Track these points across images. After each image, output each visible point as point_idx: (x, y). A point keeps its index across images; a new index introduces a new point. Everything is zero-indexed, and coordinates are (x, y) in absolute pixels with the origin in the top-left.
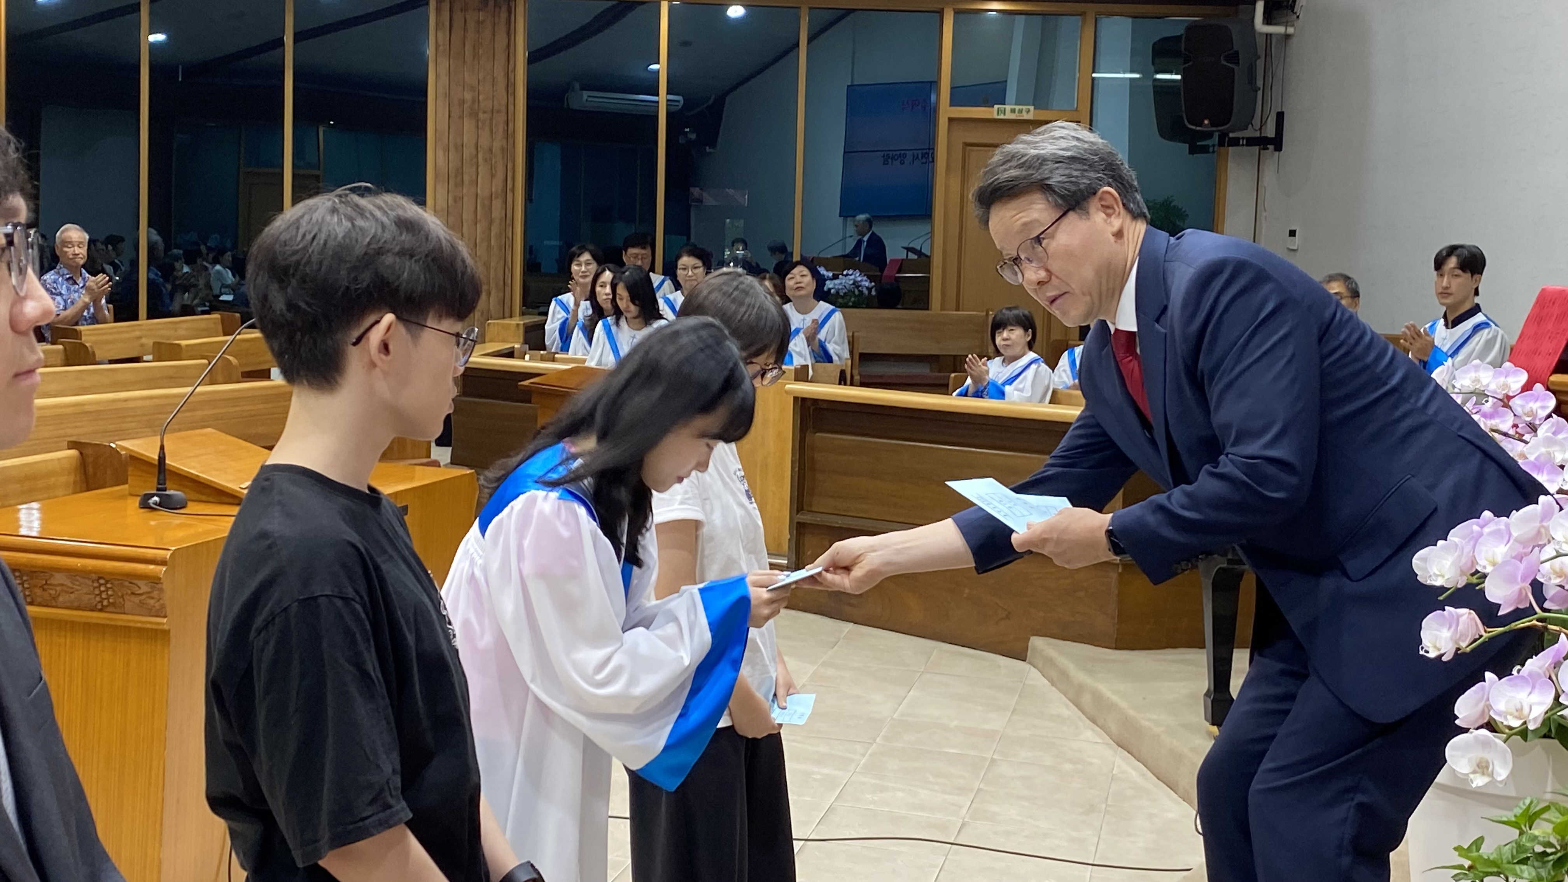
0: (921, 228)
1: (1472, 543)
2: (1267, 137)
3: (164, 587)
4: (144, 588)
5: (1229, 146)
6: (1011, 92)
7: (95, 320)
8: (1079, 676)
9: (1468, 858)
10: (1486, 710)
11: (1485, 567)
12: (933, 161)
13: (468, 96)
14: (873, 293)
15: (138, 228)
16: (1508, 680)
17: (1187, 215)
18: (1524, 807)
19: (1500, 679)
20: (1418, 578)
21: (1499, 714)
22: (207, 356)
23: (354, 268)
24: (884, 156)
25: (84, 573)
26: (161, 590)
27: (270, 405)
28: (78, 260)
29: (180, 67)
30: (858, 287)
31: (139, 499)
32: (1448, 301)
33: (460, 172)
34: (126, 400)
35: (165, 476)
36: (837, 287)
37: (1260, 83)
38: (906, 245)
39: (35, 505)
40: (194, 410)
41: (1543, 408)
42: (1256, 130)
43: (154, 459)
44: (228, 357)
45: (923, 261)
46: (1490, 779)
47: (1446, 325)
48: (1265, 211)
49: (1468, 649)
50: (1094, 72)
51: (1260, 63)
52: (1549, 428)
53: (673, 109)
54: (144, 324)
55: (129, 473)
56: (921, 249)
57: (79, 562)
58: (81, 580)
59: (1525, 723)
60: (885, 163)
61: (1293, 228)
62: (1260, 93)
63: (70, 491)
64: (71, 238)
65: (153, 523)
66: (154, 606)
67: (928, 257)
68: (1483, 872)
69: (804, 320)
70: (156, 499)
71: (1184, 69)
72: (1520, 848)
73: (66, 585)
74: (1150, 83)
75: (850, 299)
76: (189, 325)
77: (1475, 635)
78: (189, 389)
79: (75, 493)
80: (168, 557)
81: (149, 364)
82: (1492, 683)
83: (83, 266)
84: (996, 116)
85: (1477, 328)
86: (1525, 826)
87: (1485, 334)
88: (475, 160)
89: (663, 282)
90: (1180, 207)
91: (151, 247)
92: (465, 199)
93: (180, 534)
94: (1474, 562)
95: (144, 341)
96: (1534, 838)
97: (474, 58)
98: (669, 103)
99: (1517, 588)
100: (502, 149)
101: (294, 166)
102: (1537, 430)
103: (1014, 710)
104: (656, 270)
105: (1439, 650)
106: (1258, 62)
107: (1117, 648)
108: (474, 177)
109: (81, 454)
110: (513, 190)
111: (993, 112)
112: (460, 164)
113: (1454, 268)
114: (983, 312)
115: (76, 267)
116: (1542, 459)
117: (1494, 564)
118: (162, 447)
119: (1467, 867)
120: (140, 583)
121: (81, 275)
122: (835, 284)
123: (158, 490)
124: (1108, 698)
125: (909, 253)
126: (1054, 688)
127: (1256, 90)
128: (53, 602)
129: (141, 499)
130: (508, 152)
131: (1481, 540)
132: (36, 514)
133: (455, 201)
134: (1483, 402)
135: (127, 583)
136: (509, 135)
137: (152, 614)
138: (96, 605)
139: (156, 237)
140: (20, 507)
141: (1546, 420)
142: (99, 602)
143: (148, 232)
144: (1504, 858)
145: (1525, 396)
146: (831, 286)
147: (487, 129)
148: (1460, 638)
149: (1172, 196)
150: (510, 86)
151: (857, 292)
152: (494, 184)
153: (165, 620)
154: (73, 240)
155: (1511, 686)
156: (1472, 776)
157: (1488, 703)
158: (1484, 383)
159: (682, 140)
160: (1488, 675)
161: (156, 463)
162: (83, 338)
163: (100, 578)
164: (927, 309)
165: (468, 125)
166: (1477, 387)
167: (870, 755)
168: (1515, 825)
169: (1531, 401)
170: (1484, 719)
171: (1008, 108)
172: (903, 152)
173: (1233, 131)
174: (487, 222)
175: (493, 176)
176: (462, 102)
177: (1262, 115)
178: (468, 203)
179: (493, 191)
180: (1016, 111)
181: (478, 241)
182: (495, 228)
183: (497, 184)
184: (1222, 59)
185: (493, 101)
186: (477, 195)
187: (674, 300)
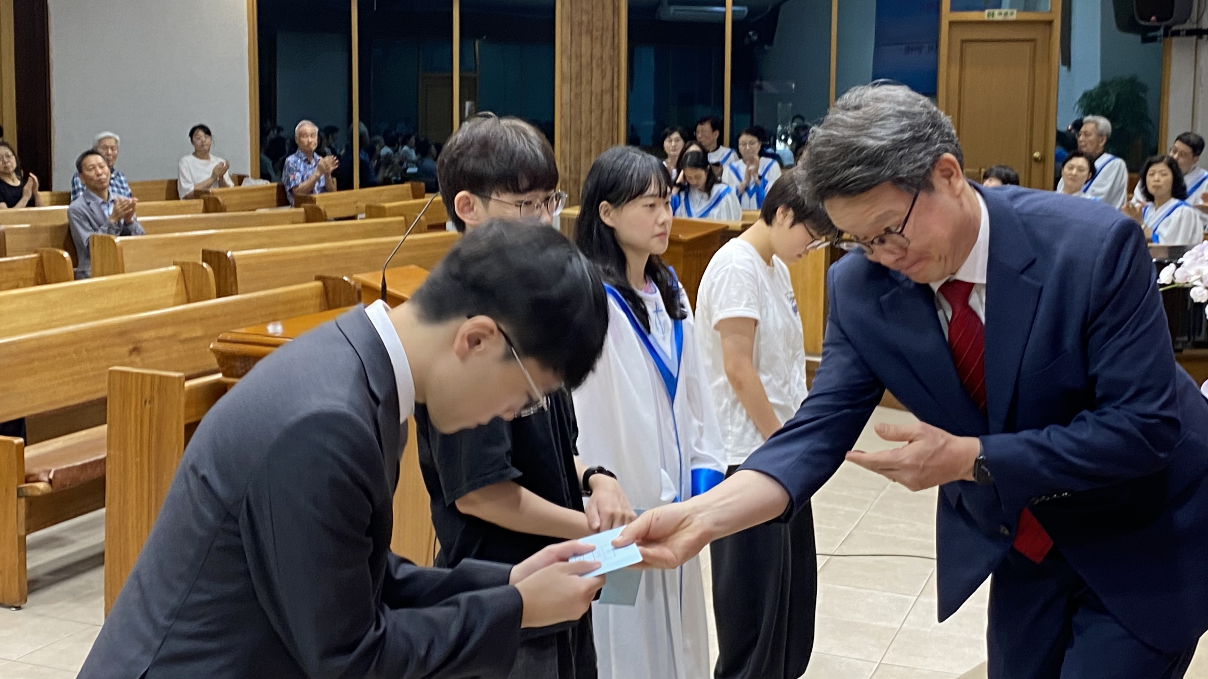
5: (1172, 36)
7: (324, 190)
13: (585, 18)
24: (905, 48)
28: (311, 146)
33: (579, 75)
40: (404, 252)
42: (1194, 23)
43: (379, 288)
48: (1201, 87)
53: (738, 17)
54: (358, 193)
55: (363, 296)
60: (907, 52)
63: (318, 310)
64: (306, 131)
76: (389, 192)
78: (401, 238)
79: (321, 311)
81: (362, 220)
83: (315, 151)
84: (986, 19)
88: (590, 66)
89: (729, 154)
92: (583, 95)
95: (359, 204)
98: (734, 12)
100: (610, 57)
108: (590, 79)
109: (324, 284)
110: (619, 87)
111: (985, 16)
112: (579, 69)
115: (310, 152)
118: (384, 279)
121: (314, 157)
130: (615, 60)
133: (576, 98)
136: (615, 46)
139: (365, 129)
147: (599, 43)
152: (604, 83)
161: (380, 290)
162: (317, 203)
165: (585, 40)
171: (996, 11)
172: (920, 45)
173: (1175, 23)
174: (600, 112)
175: (603, 78)
176: (581, 23)
177: (1198, 11)
178: (585, 98)
179: (604, 88)
180: (1003, 13)
181: (593, 125)
182: (606, 116)
183: (607, 84)
185: (603, 21)
186: (592, 92)
187: (738, 167)
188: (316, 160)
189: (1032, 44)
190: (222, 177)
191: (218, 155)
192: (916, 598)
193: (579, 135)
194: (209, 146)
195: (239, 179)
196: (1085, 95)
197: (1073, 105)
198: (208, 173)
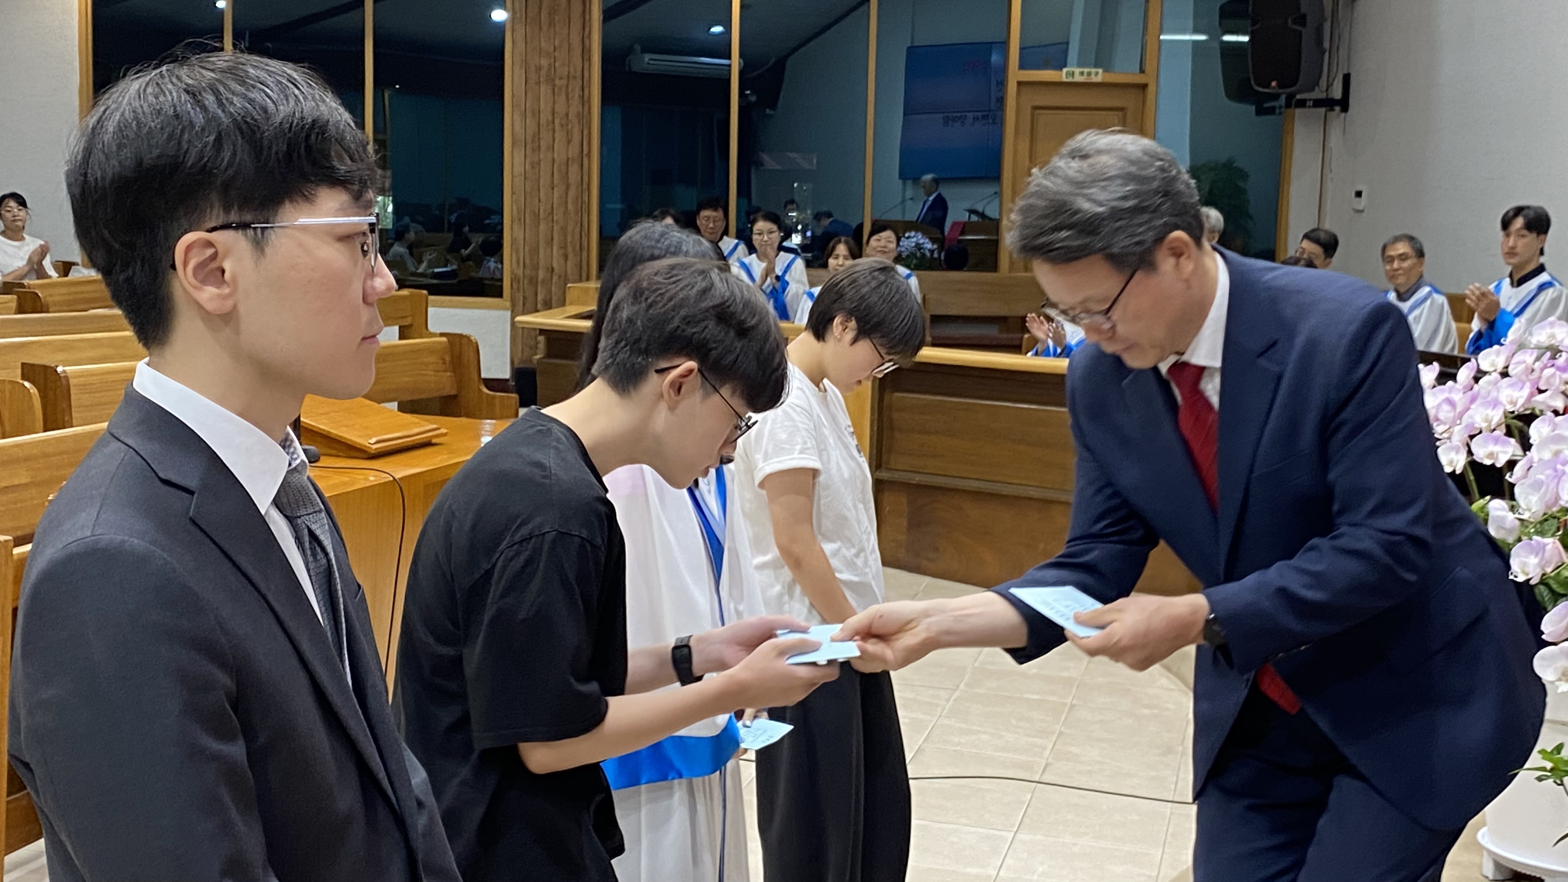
0: (988, 190)
1: (1556, 481)
2: (1333, 99)
5: (1296, 107)
6: (1073, 54)
9: (1551, 760)
12: (1001, 123)
13: (544, 62)
14: (936, 255)
17: (1249, 176)
24: (943, 118)
30: (920, 249)
32: (1514, 261)
33: (537, 136)
37: (1326, 45)
38: (968, 208)
42: (1323, 92)
45: (991, 224)
47: (1512, 284)
48: (1332, 171)
49: (1552, 574)
50: (1160, 34)
51: (1327, 26)
56: (987, 211)
60: (946, 124)
61: (1359, 189)
62: (1327, 54)
67: (996, 220)
71: (1253, 31)
74: (1216, 45)
75: (916, 261)
77: (1558, 561)
84: (1064, 79)
85: (1542, 287)
87: (1549, 293)
88: (551, 126)
89: (736, 246)
90: (1242, 167)
92: (542, 164)
94: (1557, 497)
97: (550, 25)
98: (741, 67)
100: (578, 114)
104: (731, 233)
105: (1527, 574)
106: (1325, 24)
108: (551, 143)
110: (590, 155)
111: (1061, 75)
112: (537, 129)
113: (1520, 229)
119: (1548, 769)
125: (972, 215)
127: (1323, 53)
130: (584, 118)
133: (533, 167)
136: (585, 101)
147: (563, 96)
148: (1545, 564)
149: (1233, 157)
150: (586, 52)
151: (918, 254)
152: (570, 150)
156: (1558, 683)
158: (1560, 339)
164: (996, 271)
165: (545, 90)
166: (1553, 343)
167: (955, 700)
171: (1077, 70)
172: (963, 114)
173: (1300, 92)
174: (564, 187)
175: (569, 142)
176: (539, 68)
177: (1328, 77)
178: (545, 168)
179: (570, 156)
180: (1085, 74)
181: (555, 206)
182: (572, 193)
183: (574, 150)
184: (1290, 20)
185: (569, 67)
186: (553, 160)
187: (750, 264)
189: (1121, 114)
190: (40, 263)
191: (33, 235)
192: (1013, 834)
193: (536, 216)
194: (23, 221)
195: (65, 268)
198: (22, 259)
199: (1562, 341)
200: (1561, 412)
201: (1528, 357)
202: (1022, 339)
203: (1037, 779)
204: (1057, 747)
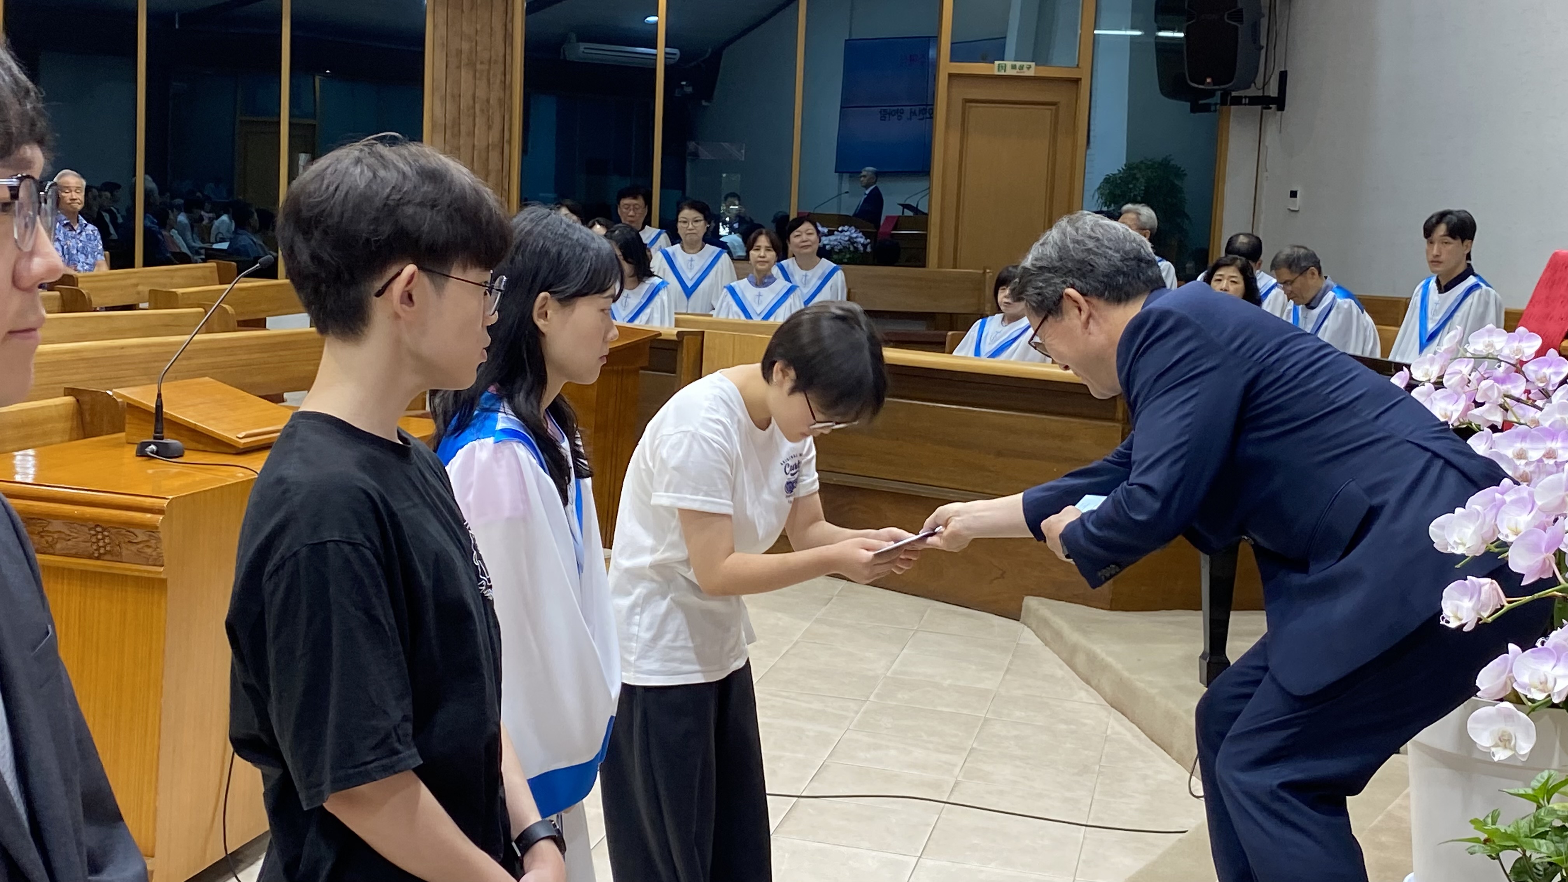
0: (918, 185)
1: (1494, 512)
2: (1269, 97)
3: (161, 536)
4: (141, 536)
5: (1231, 104)
6: (1011, 47)
8: (1074, 636)
9: (1485, 831)
10: (1509, 682)
11: (1507, 536)
12: (931, 118)
13: (465, 46)
14: (869, 249)
15: (135, 175)
16: (1532, 652)
17: (1185, 175)
18: (1543, 781)
19: (1524, 650)
20: (1435, 545)
21: (1524, 687)
22: (204, 304)
23: (376, 219)
24: (880, 112)
25: (82, 521)
26: (158, 540)
27: (265, 355)
28: (75, 205)
29: (177, 15)
30: (853, 243)
31: (136, 447)
32: (1440, 267)
33: (457, 123)
34: (122, 348)
35: (162, 425)
36: (832, 243)
37: (1263, 42)
38: (902, 203)
39: (31, 452)
40: (190, 358)
41: (1557, 374)
42: (1259, 89)
43: (151, 408)
44: (225, 306)
45: (920, 218)
46: (1513, 752)
47: (1439, 290)
48: (1267, 171)
49: (1490, 620)
50: (1095, 29)
51: (1264, 22)
52: (1564, 394)
53: (672, 62)
55: (127, 421)
56: (917, 205)
57: (76, 510)
58: (78, 527)
59: (1549, 696)
60: (883, 118)
61: (1294, 189)
62: (1263, 51)
63: (67, 438)
64: (68, 183)
65: (150, 471)
66: (151, 556)
67: (926, 214)
68: (1500, 846)
69: (806, 276)
70: (153, 447)
71: (1188, 27)
72: (1538, 821)
73: (63, 533)
74: (1153, 40)
75: (845, 256)
76: (184, 273)
77: (1497, 605)
78: (188, 337)
79: (70, 440)
80: (165, 505)
81: (145, 312)
82: (1515, 656)
83: (81, 213)
84: (996, 73)
85: (1470, 291)
86: (1543, 800)
88: (471, 111)
89: (659, 235)
90: (1179, 166)
91: (148, 194)
92: (462, 150)
93: (177, 483)
94: (1496, 530)
95: (140, 288)
96: (1553, 812)
97: (472, 9)
98: (668, 56)
99: (1541, 558)
100: (499, 100)
101: (291, 116)
102: (1550, 396)
103: (1008, 671)
104: (653, 223)
105: (1460, 620)
106: (1262, 19)
107: (1111, 609)
108: (471, 128)
109: (78, 401)
110: (510, 142)
111: (994, 68)
112: (457, 114)
113: (1444, 236)
114: (980, 269)
115: (74, 213)
116: (1557, 426)
117: (1516, 534)
118: (159, 395)
119: (1482, 840)
120: (137, 531)
121: (78, 222)
122: (830, 240)
123: (155, 438)
124: (1103, 659)
125: (905, 210)
126: (1047, 649)
127: (1260, 49)
128: (51, 549)
129: (138, 449)
130: (505, 104)
131: (1503, 508)
132: (31, 462)
134: (1496, 366)
135: (124, 532)
136: (506, 86)
137: (150, 563)
138: (93, 553)
139: (153, 185)
140: (16, 453)
141: (1559, 386)
142: (96, 550)
143: (145, 179)
144: (1521, 831)
145: (1537, 361)
146: (826, 242)
147: (484, 80)
148: (1481, 607)
149: (1170, 155)
150: (508, 37)
151: (852, 248)
152: (491, 137)
153: (162, 569)
154: (70, 185)
155: (1535, 658)
156: (1493, 749)
157: (1511, 675)
158: (1498, 348)
159: (677, 94)
160: (1512, 647)
161: (154, 411)
162: (80, 285)
163: (97, 526)
164: (924, 266)
165: (465, 75)
166: (1490, 352)
167: (865, 713)
168: (1533, 798)
169: (1544, 366)
170: (1506, 691)
171: (1009, 64)
172: (900, 108)
173: (1236, 89)
175: (490, 127)
176: (460, 53)
177: (1264, 74)
178: (465, 153)
179: (490, 142)
180: (1018, 67)
183: (494, 136)
184: (1226, 16)
185: (490, 51)
186: (474, 146)
188: (81, 225)
189: (1053, 107)
192: (916, 859)
196: (1107, 180)
197: (1093, 192)
199: (1501, 350)
200: (1500, 428)
201: (1465, 368)
202: (945, 336)
203: (945, 800)
204: (966, 764)
